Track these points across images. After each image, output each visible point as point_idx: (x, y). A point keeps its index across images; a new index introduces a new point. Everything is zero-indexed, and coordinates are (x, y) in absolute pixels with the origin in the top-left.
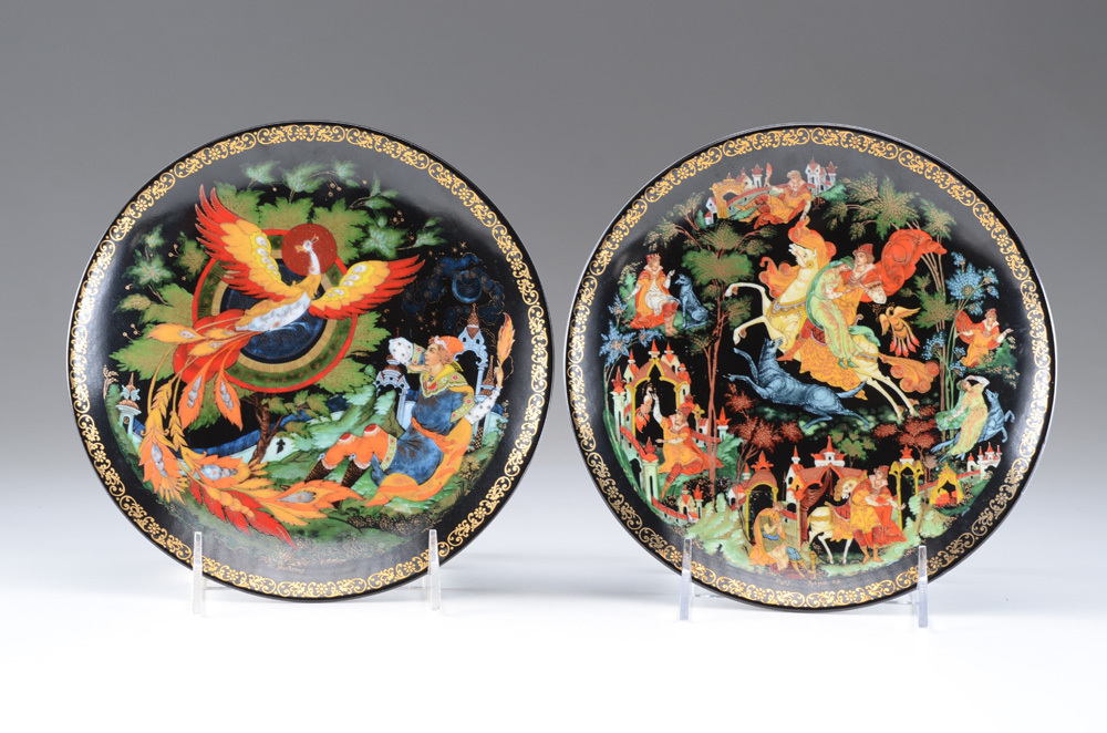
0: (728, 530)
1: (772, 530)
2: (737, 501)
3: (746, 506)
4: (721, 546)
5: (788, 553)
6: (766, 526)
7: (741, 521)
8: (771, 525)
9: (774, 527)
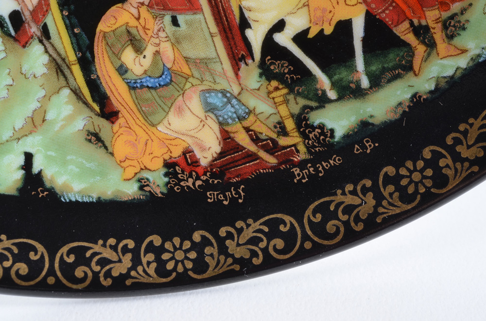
0: (34, 105)
1: (147, 62)
2: (27, 15)
3: (55, 20)
4: (29, 157)
5: (210, 109)
6: (128, 56)
7: (59, 67)
8: (139, 50)
9: (149, 51)
